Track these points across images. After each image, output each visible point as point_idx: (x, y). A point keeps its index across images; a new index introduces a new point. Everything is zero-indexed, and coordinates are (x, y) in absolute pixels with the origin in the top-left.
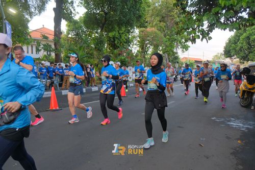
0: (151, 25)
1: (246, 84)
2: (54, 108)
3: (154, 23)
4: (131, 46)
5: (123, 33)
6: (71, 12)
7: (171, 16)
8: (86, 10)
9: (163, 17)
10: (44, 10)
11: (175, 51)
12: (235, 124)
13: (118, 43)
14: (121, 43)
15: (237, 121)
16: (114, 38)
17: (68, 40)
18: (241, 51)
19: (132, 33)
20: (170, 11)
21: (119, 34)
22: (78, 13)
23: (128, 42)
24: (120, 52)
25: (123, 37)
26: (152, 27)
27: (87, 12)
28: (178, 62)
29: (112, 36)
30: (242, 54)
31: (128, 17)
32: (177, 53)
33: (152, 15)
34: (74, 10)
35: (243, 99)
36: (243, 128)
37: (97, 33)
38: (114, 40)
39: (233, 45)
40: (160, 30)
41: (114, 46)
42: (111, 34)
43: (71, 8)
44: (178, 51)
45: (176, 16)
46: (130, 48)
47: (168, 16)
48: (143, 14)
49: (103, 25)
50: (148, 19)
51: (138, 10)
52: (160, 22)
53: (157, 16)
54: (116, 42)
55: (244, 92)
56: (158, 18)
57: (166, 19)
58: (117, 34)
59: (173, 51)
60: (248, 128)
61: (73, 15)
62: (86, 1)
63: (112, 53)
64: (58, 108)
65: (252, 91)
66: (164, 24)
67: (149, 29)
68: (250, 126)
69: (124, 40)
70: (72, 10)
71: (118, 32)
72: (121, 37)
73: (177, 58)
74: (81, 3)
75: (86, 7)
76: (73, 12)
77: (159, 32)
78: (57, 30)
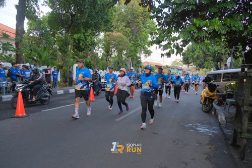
0: (117, 29)
1: (208, 91)
2: (20, 115)
3: (120, 28)
4: (96, 48)
5: (88, 36)
6: (35, 10)
7: (136, 22)
8: (52, 10)
9: (128, 23)
10: (3, 6)
11: (138, 55)
12: (202, 129)
13: (83, 45)
14: (86, 45)
15: (203, 126)
16: (79, 40)
17: (29, 39)
18: (198, 59)
19: (97, 35)
20: (135, 17)
21: (85, 36)
22: (42, 12)
23: (94, 44)
24: (85, 55)
25: (89, 39)
26: (118, 31)
27: (52, 12)
28: (141, 67)
29: (77, 38)
30: (198, 62)
31: (96, 21)
32: (140, 58)
33: (118, 20)
34: (38, 9)
35: (205, 104)
36: (210, 133)
37: (61, 33)
38: (79, 43)
39: (191, 53)
40: (125, 35)
41: (78, 48)
42: (76, 36)
43: (34, 6)
44: (141, 56)
45: (141, 23)
46: (94, 51)
47: (133, 22)
48: (111, 18)
49: (70, 26)
50: (114, 24)
51: (106, 15)
52: (126, 27)
53: (123, 21)
54: (81, 44)
55: (206, 98)
56: (124, 24)
57: (131, 24)
58: (82, 36)
59: (136, 56)
60: (213, 133)
61: (37, 14)
62: (51, 1)
63: (77, 55)
64: (25, 114)
65: (213, 98)
66: (130, 29)
67: (115, 34)
68: (215, 130)
69: (90, 42)
70: (36, 8)
71: (84, 34)
72: (86, 40)
73: (139, 62)
74: (46, 2)
75: (51, 7)
76: (37, 10)
77: (125, 37)
78: (20, 28)
